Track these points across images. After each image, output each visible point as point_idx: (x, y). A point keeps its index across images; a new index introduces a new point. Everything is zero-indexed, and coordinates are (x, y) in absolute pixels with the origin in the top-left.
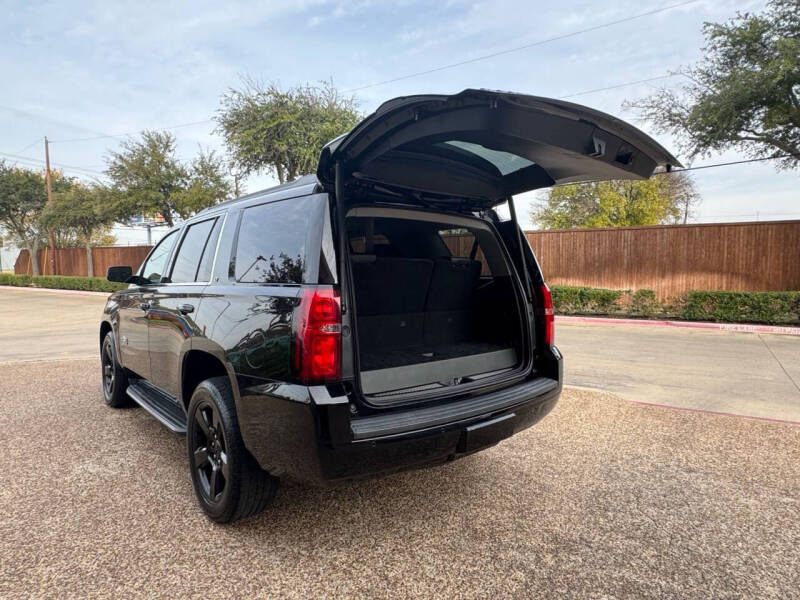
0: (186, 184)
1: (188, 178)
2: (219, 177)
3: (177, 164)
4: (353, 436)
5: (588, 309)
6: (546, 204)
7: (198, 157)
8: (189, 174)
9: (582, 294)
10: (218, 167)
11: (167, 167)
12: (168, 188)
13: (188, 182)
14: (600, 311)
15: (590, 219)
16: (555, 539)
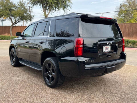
0: (16, 9)
1: (16, 7)
2: (25, 7)
3: (13, 3)
4: (85, 67)
5: (129, 46)
6: (117, 16)
7: (19, 1)
8: (16, 6)
9: (127, 41)
10: (24, 4)
11: (10, 4)
12: (10, 10)
13: (16, 8)
14: (132, 46)
15: (130, 20)
16: (124, 92)
